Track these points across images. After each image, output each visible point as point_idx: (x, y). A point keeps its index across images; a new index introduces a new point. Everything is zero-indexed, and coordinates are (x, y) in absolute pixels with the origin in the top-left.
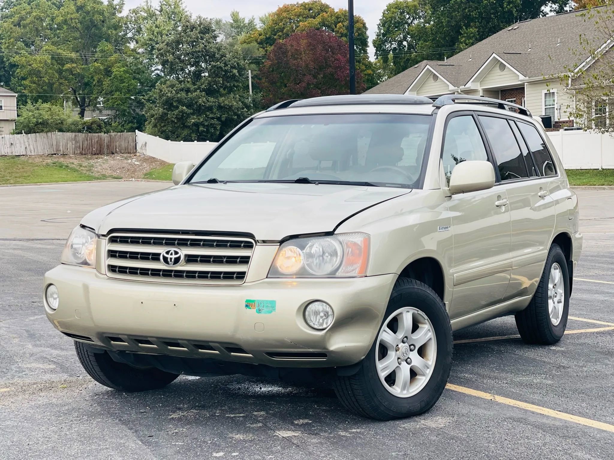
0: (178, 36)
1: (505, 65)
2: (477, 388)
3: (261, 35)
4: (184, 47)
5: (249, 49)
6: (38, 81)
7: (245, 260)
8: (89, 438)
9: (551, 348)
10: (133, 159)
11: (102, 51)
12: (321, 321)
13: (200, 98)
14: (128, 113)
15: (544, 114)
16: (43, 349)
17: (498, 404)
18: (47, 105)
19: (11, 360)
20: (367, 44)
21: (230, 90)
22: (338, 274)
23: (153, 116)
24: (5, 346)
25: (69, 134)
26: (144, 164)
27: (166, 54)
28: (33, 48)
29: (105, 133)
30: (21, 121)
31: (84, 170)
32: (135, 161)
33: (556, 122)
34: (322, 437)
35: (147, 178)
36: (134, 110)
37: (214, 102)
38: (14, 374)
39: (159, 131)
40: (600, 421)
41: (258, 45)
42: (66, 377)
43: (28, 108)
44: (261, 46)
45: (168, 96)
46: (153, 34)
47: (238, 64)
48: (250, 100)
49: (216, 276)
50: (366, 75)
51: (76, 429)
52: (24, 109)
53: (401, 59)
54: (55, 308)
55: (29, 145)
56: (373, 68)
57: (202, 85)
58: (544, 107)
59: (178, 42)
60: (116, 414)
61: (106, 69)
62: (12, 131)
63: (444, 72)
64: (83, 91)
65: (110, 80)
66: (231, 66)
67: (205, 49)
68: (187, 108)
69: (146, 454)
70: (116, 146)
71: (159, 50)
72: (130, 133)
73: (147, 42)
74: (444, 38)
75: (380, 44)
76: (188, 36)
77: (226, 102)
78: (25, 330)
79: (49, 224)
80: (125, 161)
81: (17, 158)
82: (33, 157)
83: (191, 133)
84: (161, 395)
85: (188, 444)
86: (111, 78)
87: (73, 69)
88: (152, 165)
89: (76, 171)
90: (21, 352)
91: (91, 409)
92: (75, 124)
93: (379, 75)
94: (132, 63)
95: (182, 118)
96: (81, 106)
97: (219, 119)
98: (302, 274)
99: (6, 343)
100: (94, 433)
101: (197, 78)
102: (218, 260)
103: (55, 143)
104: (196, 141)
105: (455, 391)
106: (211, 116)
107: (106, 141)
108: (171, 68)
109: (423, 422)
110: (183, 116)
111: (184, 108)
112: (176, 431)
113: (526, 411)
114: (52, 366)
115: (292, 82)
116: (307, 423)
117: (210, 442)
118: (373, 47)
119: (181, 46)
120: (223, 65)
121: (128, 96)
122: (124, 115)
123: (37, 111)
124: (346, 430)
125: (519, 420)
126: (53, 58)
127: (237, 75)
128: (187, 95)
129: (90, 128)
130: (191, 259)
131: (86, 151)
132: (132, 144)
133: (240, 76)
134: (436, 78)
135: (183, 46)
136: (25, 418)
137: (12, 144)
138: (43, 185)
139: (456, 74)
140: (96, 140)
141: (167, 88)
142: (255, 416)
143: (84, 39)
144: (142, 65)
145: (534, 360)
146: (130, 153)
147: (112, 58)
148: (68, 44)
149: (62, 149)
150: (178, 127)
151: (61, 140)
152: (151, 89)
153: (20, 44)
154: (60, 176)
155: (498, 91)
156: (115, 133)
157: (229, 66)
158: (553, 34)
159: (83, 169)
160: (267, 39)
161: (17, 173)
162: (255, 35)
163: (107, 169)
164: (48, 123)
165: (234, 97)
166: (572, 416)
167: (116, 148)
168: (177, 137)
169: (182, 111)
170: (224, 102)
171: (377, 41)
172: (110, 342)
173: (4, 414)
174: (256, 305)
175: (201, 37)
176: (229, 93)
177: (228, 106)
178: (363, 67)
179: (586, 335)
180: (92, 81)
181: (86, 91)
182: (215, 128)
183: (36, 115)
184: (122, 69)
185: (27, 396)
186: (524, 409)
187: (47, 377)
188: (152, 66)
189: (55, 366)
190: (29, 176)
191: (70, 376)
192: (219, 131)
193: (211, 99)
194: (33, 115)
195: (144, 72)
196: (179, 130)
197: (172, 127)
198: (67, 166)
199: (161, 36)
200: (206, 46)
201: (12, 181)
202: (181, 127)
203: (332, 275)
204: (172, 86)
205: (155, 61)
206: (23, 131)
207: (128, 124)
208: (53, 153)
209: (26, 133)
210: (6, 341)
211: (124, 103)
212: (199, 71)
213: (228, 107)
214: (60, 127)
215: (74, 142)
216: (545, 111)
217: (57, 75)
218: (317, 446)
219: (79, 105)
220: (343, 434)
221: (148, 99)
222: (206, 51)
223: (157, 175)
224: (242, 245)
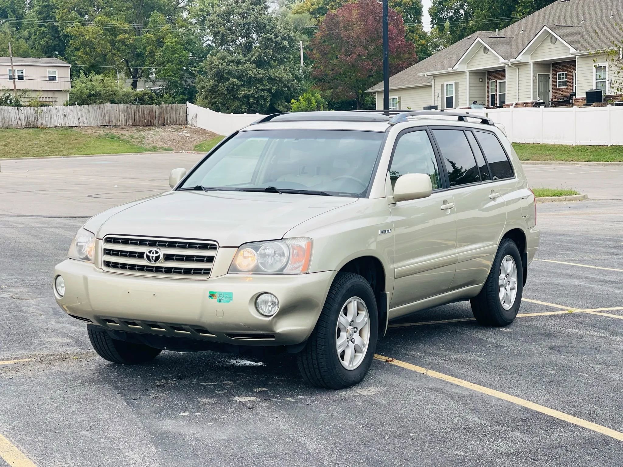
0: (230, 7)
1: (556, 38)
2: (417, 364)
3: (314, 5)
4: (236, 18)
5: (300, 19)
6: (91, 52)
7: (210, 259)
8: (87, 400)
9: (501, 330)
10: (183, 130)
11: (154, 22)
12: (270, 309)
13: (250, 70)
14: (180, 84)
15: (595, 88)
16: (64, 325)
17: (427, 377)
18: (99, 77)
19: (35, 334)
20: (421, 13)
21: (281, 62)
22: (285, 271)
23: (203, 88)
24: (32, 322)
25: (121, 106)
26: (195, 136)
27: (217, 26)
28: (87, 17)
29: (156, 104)
30: (74, 92)
31: (135, 142)
32: (186, 133)
33: (607, 97)
34: (272, 402)
35: (198, 150)
36: (186, 81)
37: (264, 74)
38: (37, 347)
39: (209, 103)
40: (503, 392)
41: (310, 15)
42: (79, 350)
43: (81, 80)
44: (314, 16)
45: (218, 68)
46: (204, 4)
47: (288, 35)
48: (301, 71)
49: (187, 271)
50: (419, 45)
51: (78, 393)
52: (77, 80)
53: (457, 27)
54: (62, 295)
55: (82, 116)
56: (427, 38)
57: (252, 56)
58: (595, 81)
59: (229, 13)
60: (112, 381)
61: (158, 40)
62: (65, 103)
63: (494, 45)
64: (136, 62)
65: (162, 51)
66: (281, 37)
67: (256, 20)
68: (237, 80)
69: (128, 413)
70: (167, 118)
71: (210, 21)
72: (181, 105)
73: (199, 13)
74: (501, 7)
75: (436, 13)
76: (240, 7)
77: (277, 74)
78: (52, 307)
79: (94, 200)
80: (176, 133)
81: (70, 130)
82: (86, 128)
83: (241, 105)
84: (152, 366)
85: (163, 406)
86: (163, 49)
87: (125, 40)
88: (203, 137)
89: (127, 142)
90: (45, 328)
91: (93, 377)
92: (127, 95)
93: (435, 44)
94: (183, 34)
95: (232, 91)
96: (133, 78)
97: (269, 91)
98: (256, 271)
99: (34, 319)
100: (91, 396)
101: (248, 50)
102: (190, 259)
103: (107, 115)
104: (245, 114)
105: (397, 366)
106: (261, 87)
107: (157, 113)
108: (222, 39)
109: (358, 391)
110: (233, 88)
111: (235, 80)
112: (157, 395)
113: (447, 382)
114: (69, 340)
115: (343, 54)
116: (263, 391)
117: (181, 404)
118: (429, 16)
119: (232, 17)
120: (274, 36)
121: (179, 67)
122: (176, 86)
123: (90, 83)
124: (292, 396)
125: (436, 390)
126: (105, 29)
127: (288, 46)
128: (238, 67)
129: (141, 100)
130: (168, 257)
131: (138, 122)
132: (183, 116)
133: (291, 47)
134: (486, 50)
135: (234, 17)
136: (39, 384)
137: (65, 115)
138: (95, 156)
139: (507, 47)
140: (148, 111)
141: (218, 59)
142: (224, 384)
143: (137, 9)
144: (193, 35)
145: (480, 340)
146: (181, 125)
147: (164, 29)
148: (121, 14)
149: (114, 121)
150: (228, 99)
151: (113, 112)
152: (203, 61)
153: (74, 14)
154: (113, 147)
155: (550, 64)
156: (166, 105)
157: (279, 37)
158: (606, 6)
159: (135, 140)
160: (319, 8)
161: (70, 144)
162: (308, 4)
163: (158, 141)
164: (100, 95)
165: (284, 69)
166: (481, 387)
167: (167, 120)
168: (228, 109)
169: (232, 83)
170: (274, 74)
171: (433, 9)
172: (106, 323)
173: (22, 380)
174: (218, 295)
175: (253, 8)
176: (280, 64)
177: (278, 77)
178: (417, 37)
179: (538, 318)
180: (144, 52)
181: (138, 62)
182: (265, 100)
183: (89, 87)
184: (174, 40)
185: (44, 366)
186: (446, 381)
187: (63, 349)
188: (203, 37)
189: (71, 341)
190: (82, 148)
191: (82, 349)
192: (269, 103)
193: (262, 71)
194: (86, 86)
195: (195, 43)
196: (229, 102)
197: (222, 99)
198: (119, 138)
199: (213, 7)
200: (257, 17)
201: (65, 153)
202: (232, 99)
203: (280, 272)
204: (223, 58)
205: (207, 32)
206: (76, 102)
207: (180, 95)
208: (105, 124)
209: (79, 104)
210: (34, 317)
211: (175, 74)
212: (249, 43)
213: (278, 79)
214: (113, 98)
215: (126, 114)
216: (596, 85)
217: (109, 46)
218: (264, 409)
219: (132, 75)
220: (288, 399)
221: (200, 70)
222: (257, 22)
223: (207, 147)
224: (209, 247)
